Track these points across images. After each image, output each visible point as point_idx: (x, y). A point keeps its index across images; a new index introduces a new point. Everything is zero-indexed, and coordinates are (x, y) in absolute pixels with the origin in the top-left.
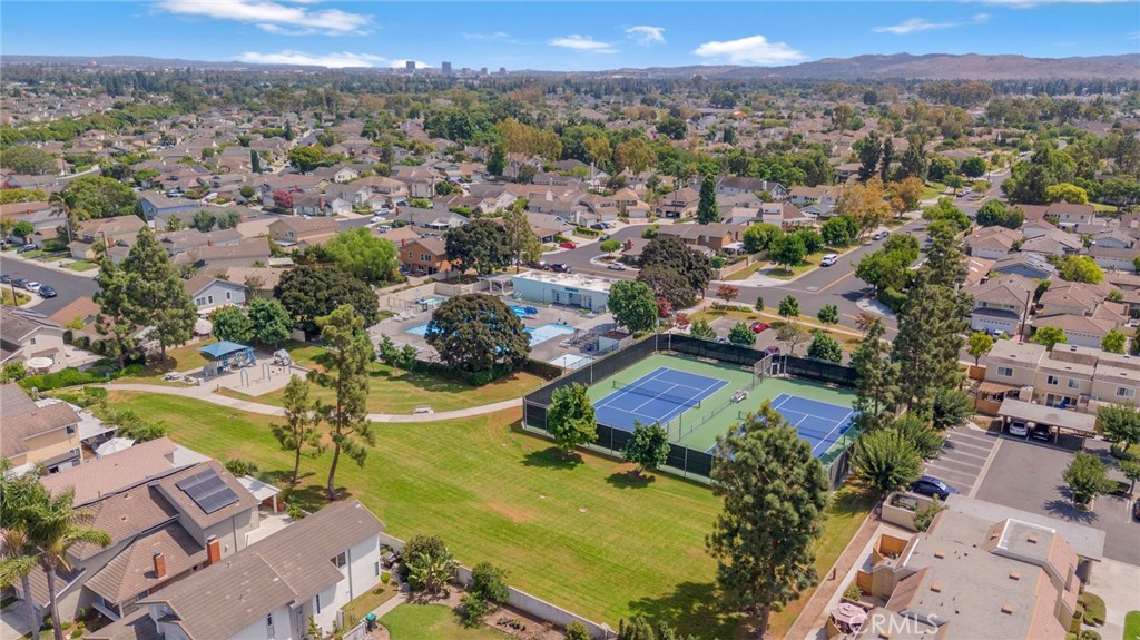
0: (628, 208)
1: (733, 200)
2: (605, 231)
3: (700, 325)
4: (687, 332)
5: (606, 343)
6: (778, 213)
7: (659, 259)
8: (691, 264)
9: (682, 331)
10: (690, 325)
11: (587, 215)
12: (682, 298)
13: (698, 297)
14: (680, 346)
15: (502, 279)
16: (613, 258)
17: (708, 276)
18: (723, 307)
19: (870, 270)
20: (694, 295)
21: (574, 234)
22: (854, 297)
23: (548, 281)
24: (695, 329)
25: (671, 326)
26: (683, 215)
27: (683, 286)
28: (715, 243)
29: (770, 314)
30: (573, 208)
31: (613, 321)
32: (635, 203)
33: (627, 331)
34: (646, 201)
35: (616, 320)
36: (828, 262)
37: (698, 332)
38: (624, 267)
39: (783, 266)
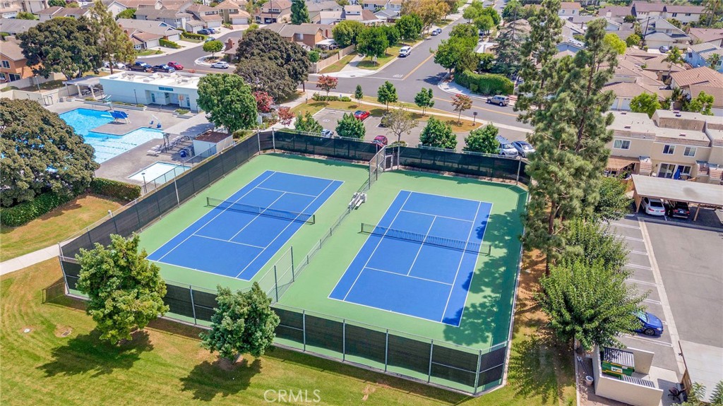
0: (231, 16)
1: (320, 6)
2: (211, 35)
3: (305, 119)
4: (292, 127)
5: (201, 147)
6: (358, 14)
7: (256, 51)
8: (289, 56)
9: (287, 126)
10: (294, 120)
11: (193, 22)
12: (283, 91)
13: (299, 89)
14: (286, 143)
15: (90, 82)
16: (216, 58)
17: (306, 67)
18: (323, 98)
19: (448, 55)
20: (295, 87)
21: (181, 38)
22: (434, 81)
23: (141, 81)
24: (299, 124)
25: (274, 122)
26: (279, 20)
27: (283, 78)
28: (309, 39)
29: (370, 103)
30: (178, 15)
31: (207, 122)
32: (236, 12)
33: (226, 132)
34: (248, 11)
35: (210, 119)
36: (404, 53)
37: (303, 127)
38: (227, 65)
39: (369, 58)
